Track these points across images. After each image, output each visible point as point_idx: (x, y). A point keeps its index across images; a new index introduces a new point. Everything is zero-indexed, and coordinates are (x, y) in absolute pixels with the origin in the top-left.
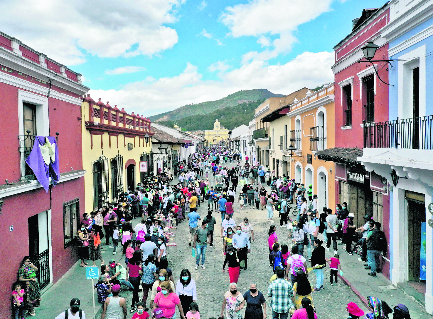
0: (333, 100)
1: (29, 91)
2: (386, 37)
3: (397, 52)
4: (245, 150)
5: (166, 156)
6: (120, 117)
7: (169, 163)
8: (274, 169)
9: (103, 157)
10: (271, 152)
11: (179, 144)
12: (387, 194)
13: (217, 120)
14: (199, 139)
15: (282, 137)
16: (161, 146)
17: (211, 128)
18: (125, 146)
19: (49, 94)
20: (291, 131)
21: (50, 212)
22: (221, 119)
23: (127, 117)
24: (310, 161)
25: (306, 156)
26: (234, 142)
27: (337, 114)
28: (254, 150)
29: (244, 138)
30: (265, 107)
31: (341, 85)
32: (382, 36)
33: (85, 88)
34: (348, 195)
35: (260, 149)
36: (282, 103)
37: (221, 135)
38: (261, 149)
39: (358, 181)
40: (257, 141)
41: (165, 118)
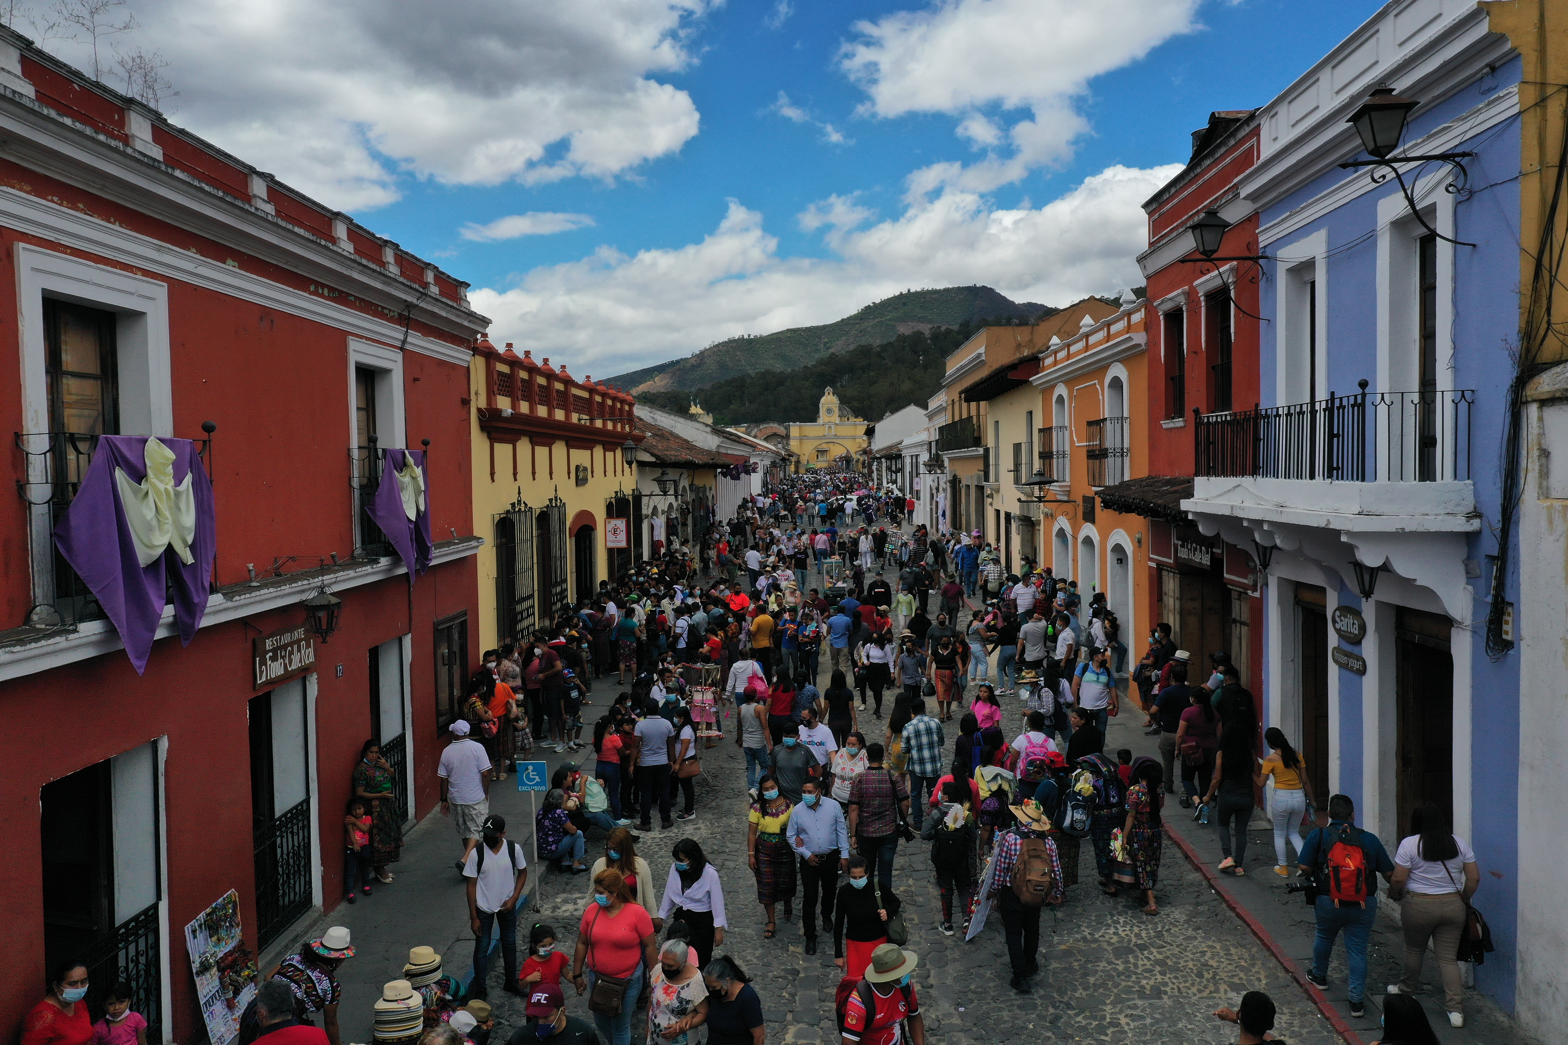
0: (1144, 347)
1: (367, 339)
2: (1253, 197)
3: (1274, 238)
4: (915, 488)
5: (675, 505)
6: (558, 391)
7: (684, 524)
8: (998, 540)
9: (519, 502)
10: (989, 492)
11: (715, 466)
12: (1257, 595)
13: (829, 389)
14: (773, 452)
15: (1017, 447)
16: (663, 474)
17: (811, 415)
18: (569, 473)
19: (404, 342)
20: (1040, 430)
21: (407, 641)
22: (842, 386)
23: (575, 391)
24: (1089, 516)
25: (1080, 501)
26: (883, 460)
27: (1151, 387)
28: (942, 485)
29: (914, 450)
30: (973, 355)
31: (1160, 307)
32: (1242, 195)
33: (481, 320)
34: (1178, 603)
35: (960, 482)
36: (1023, 344)
37: (843, 438)
38: (964, 482)
39: (1197, 566)
40: (950, 459)
41: (658, 384)
